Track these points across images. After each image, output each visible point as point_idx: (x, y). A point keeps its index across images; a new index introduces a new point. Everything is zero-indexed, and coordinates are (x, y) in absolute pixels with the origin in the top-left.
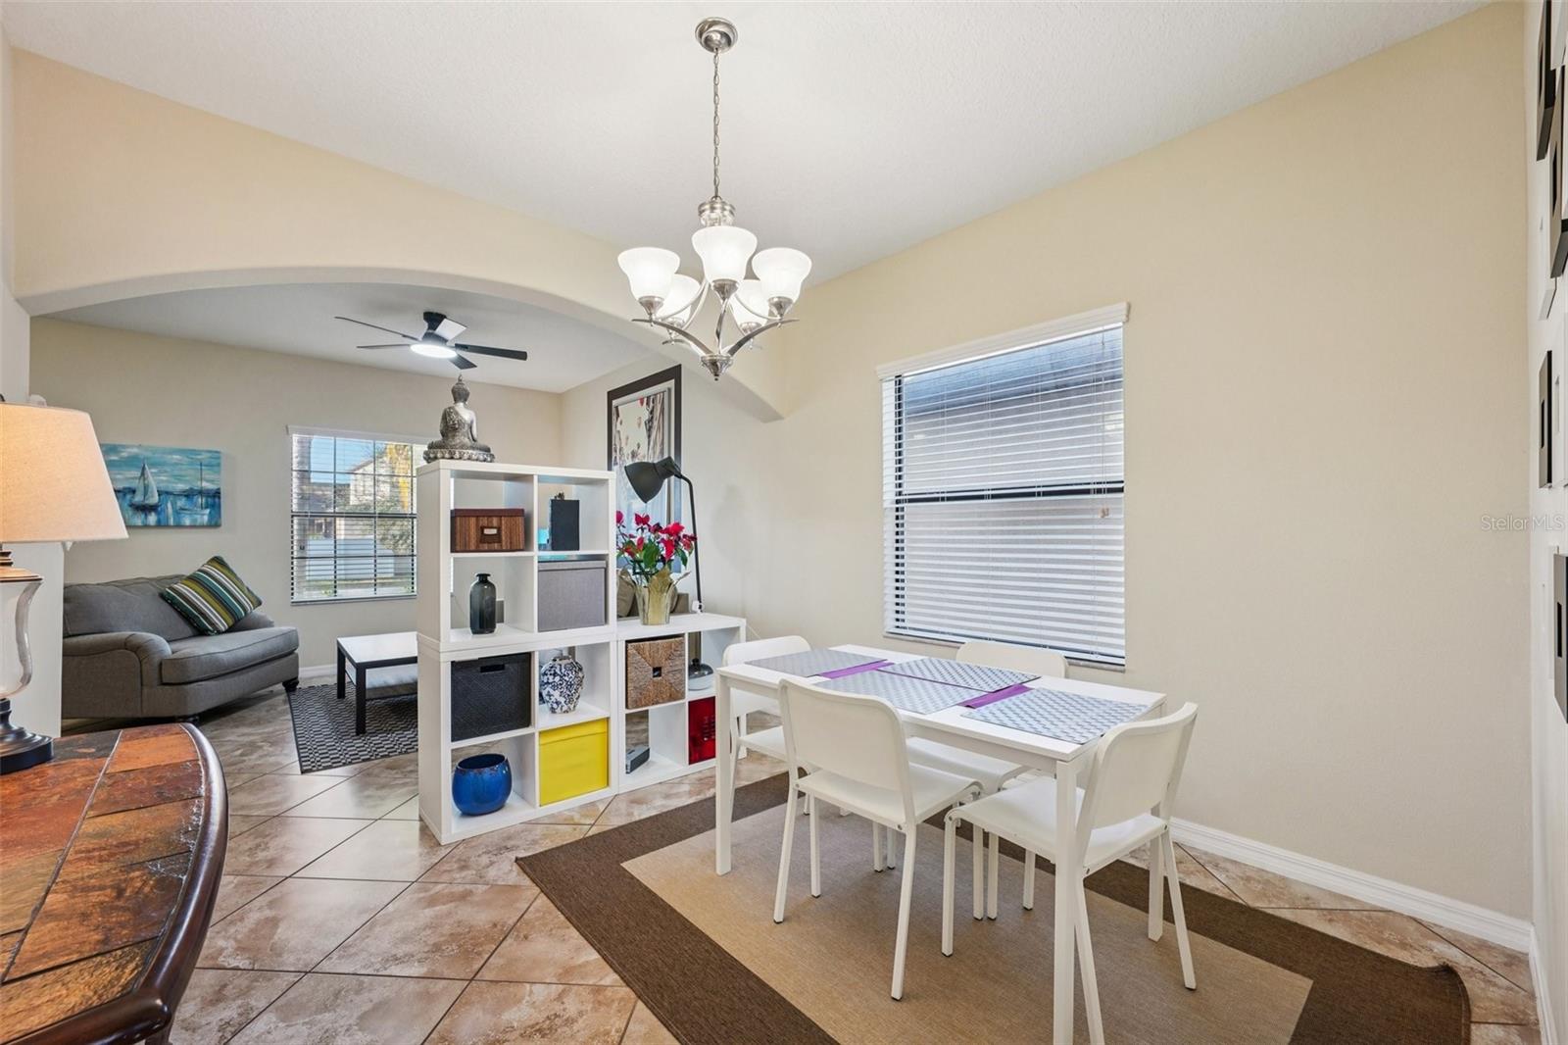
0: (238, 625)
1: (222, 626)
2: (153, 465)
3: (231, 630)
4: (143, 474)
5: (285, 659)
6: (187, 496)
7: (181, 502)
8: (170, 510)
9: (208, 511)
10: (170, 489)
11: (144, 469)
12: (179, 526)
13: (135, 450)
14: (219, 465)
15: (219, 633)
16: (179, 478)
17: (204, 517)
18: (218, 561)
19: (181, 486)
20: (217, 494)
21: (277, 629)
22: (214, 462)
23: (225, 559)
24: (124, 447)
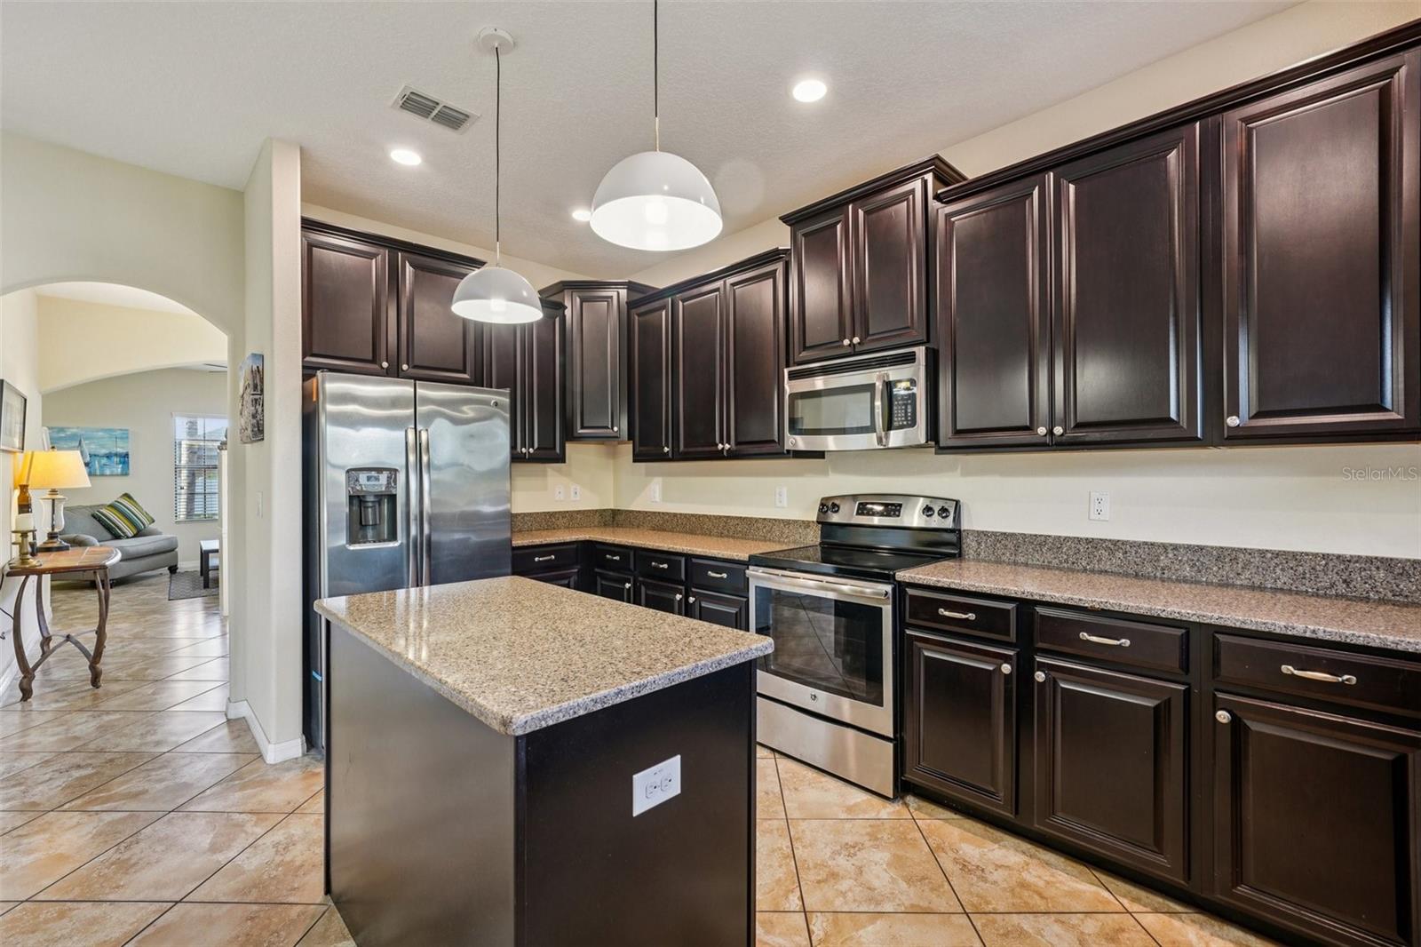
0: (139, 533)
1: (130, 533)
2: (86, 439)
3: (135, 536)
4: (80, 444)
5: (169, 554)
6: (107, 457)
7: (104, 461)
8: (97, 465)
9: (120, 466)
10: (96, 453)
11: (80, 441)
12: (102, 475)
13: (75, 430)
14: (127, 438)
15: (128, 537)
16: (103, 446)
17: (119, 469)
18: (127, 496)
19: (104, 451)
20: (126, 455)
21: (163, 536)
22: (125, 436)
23: (132, 495)
24: (69, 428)
